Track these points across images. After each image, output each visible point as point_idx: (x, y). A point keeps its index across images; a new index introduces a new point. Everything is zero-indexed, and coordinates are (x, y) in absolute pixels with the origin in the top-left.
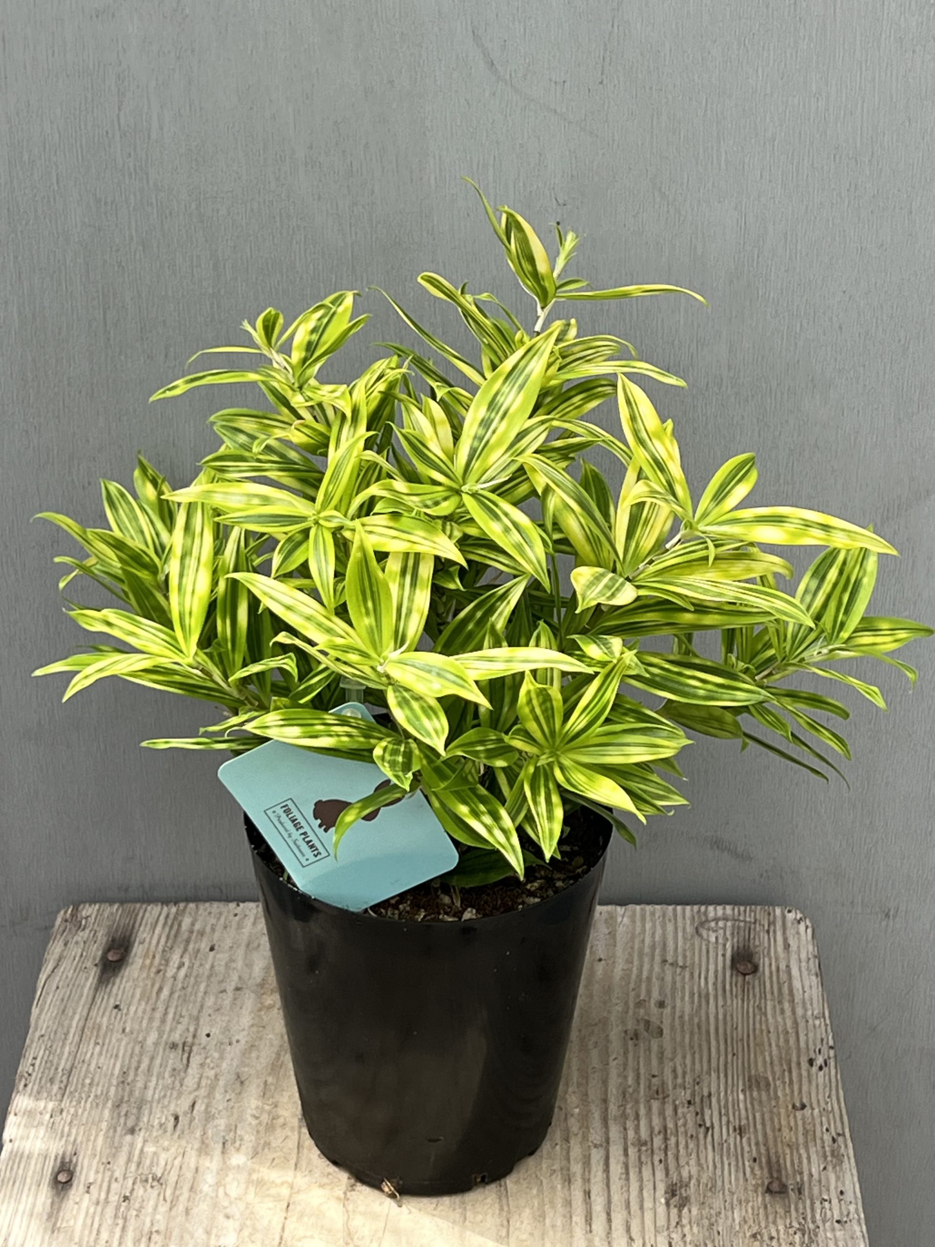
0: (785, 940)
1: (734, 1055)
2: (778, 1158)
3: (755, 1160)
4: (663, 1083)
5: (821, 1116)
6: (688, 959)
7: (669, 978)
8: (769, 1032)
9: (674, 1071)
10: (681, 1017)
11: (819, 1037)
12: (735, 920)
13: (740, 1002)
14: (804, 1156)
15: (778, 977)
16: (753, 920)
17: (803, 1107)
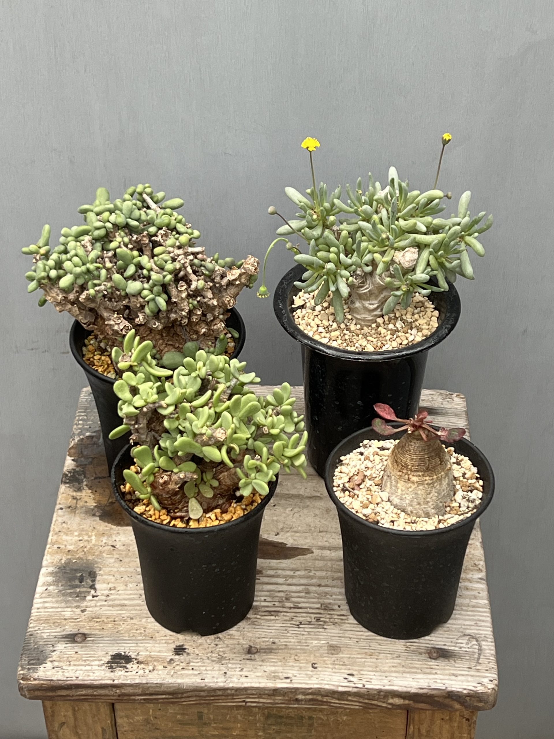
0: (463, 675)
1: (357, 642)
2: (275, 653)
3: (274, 643)
4: (333, 610)
5: (306, 674)
8: (377, 659)
9: (343, 615)
12: (480, 654)
13: (405, 649)
14: (276, 664)
15: (427, 668)
16: (480, 662)
17: (316, 668)
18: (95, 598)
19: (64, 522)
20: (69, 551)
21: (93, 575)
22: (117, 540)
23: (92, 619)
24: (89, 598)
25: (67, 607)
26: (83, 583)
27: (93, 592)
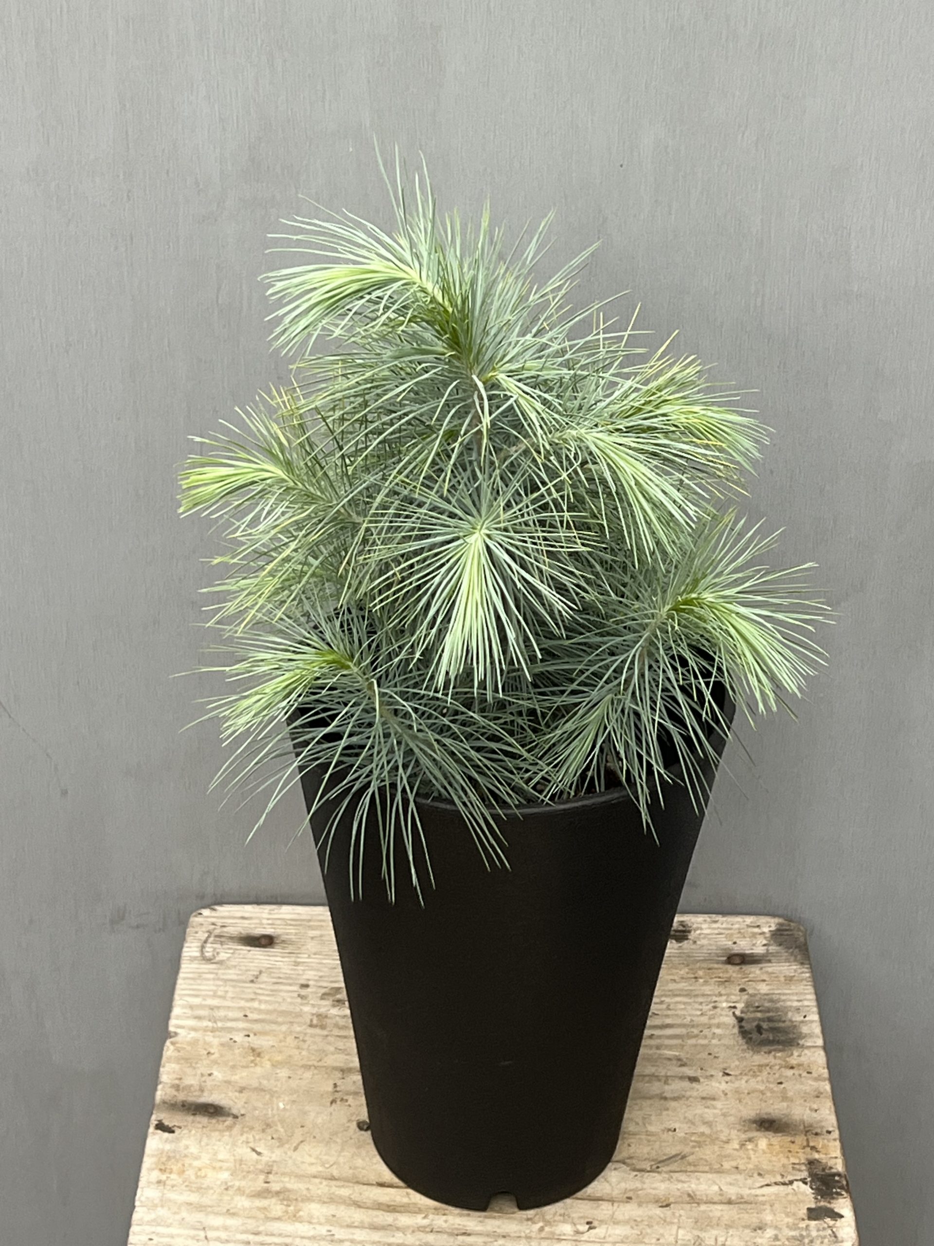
0: (235, 918)
7: (273, 980)
10: (321, 977)
12: (206, 942)
15: (277, 926)
16: (207, 933)
18: (732, 1005)
19: (816, 1111)
20: (792, 1068)
21: (744, 1033)
22: (724, 1084)
23: (728, 981)
24: (740, 1006)
25: (767, 995)
26: (755, 1024)
27: (738, 1013)
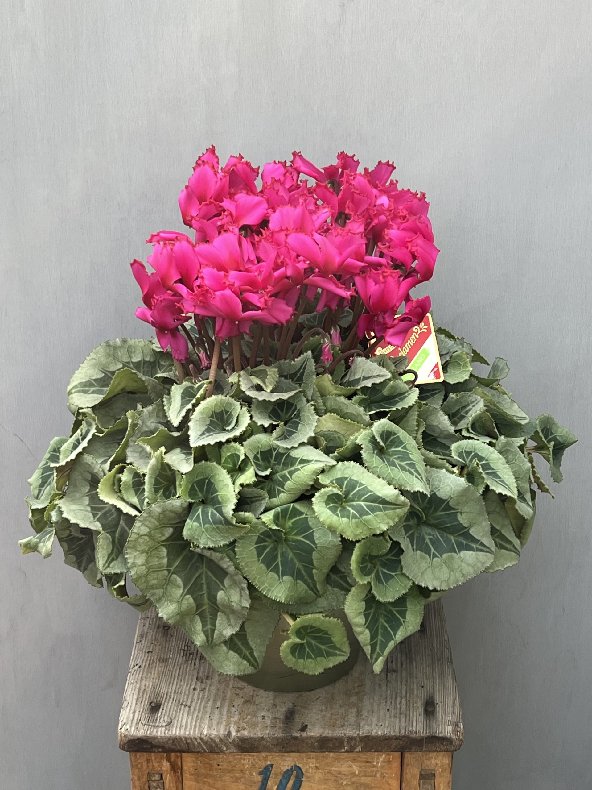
6: (179, 708)
7: (190, 700)
10: (187, 684)
11: (134, 676)
